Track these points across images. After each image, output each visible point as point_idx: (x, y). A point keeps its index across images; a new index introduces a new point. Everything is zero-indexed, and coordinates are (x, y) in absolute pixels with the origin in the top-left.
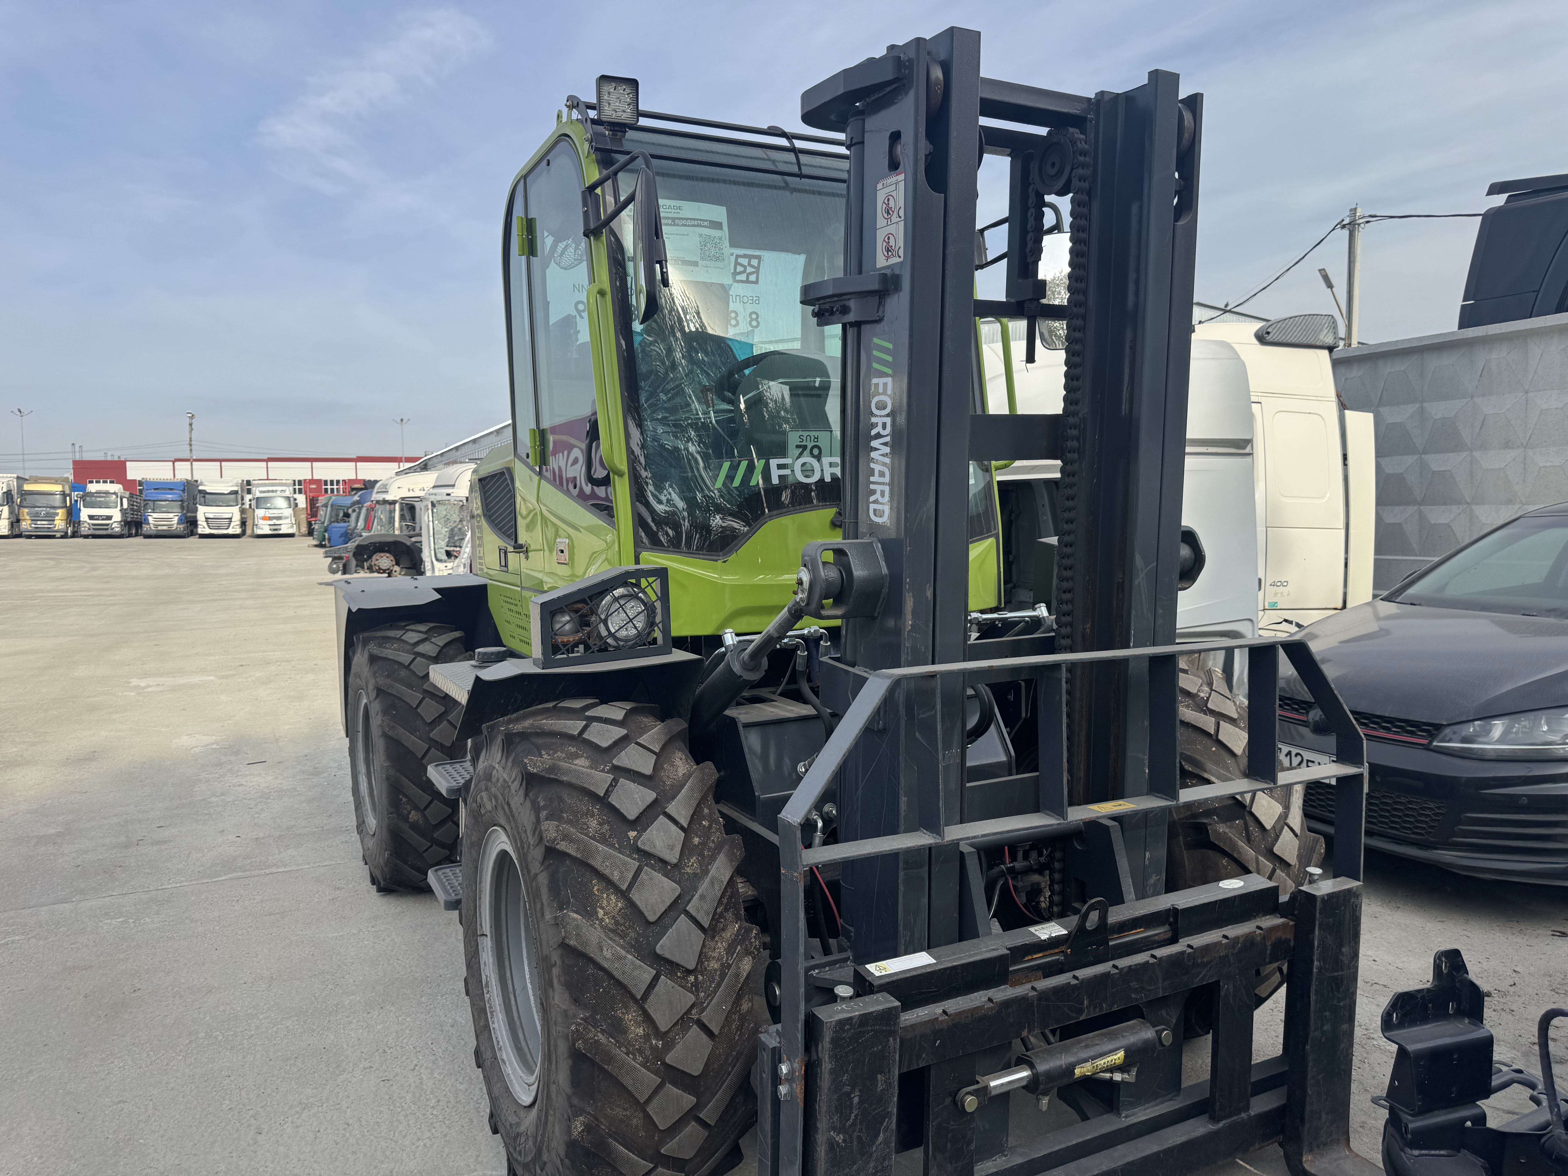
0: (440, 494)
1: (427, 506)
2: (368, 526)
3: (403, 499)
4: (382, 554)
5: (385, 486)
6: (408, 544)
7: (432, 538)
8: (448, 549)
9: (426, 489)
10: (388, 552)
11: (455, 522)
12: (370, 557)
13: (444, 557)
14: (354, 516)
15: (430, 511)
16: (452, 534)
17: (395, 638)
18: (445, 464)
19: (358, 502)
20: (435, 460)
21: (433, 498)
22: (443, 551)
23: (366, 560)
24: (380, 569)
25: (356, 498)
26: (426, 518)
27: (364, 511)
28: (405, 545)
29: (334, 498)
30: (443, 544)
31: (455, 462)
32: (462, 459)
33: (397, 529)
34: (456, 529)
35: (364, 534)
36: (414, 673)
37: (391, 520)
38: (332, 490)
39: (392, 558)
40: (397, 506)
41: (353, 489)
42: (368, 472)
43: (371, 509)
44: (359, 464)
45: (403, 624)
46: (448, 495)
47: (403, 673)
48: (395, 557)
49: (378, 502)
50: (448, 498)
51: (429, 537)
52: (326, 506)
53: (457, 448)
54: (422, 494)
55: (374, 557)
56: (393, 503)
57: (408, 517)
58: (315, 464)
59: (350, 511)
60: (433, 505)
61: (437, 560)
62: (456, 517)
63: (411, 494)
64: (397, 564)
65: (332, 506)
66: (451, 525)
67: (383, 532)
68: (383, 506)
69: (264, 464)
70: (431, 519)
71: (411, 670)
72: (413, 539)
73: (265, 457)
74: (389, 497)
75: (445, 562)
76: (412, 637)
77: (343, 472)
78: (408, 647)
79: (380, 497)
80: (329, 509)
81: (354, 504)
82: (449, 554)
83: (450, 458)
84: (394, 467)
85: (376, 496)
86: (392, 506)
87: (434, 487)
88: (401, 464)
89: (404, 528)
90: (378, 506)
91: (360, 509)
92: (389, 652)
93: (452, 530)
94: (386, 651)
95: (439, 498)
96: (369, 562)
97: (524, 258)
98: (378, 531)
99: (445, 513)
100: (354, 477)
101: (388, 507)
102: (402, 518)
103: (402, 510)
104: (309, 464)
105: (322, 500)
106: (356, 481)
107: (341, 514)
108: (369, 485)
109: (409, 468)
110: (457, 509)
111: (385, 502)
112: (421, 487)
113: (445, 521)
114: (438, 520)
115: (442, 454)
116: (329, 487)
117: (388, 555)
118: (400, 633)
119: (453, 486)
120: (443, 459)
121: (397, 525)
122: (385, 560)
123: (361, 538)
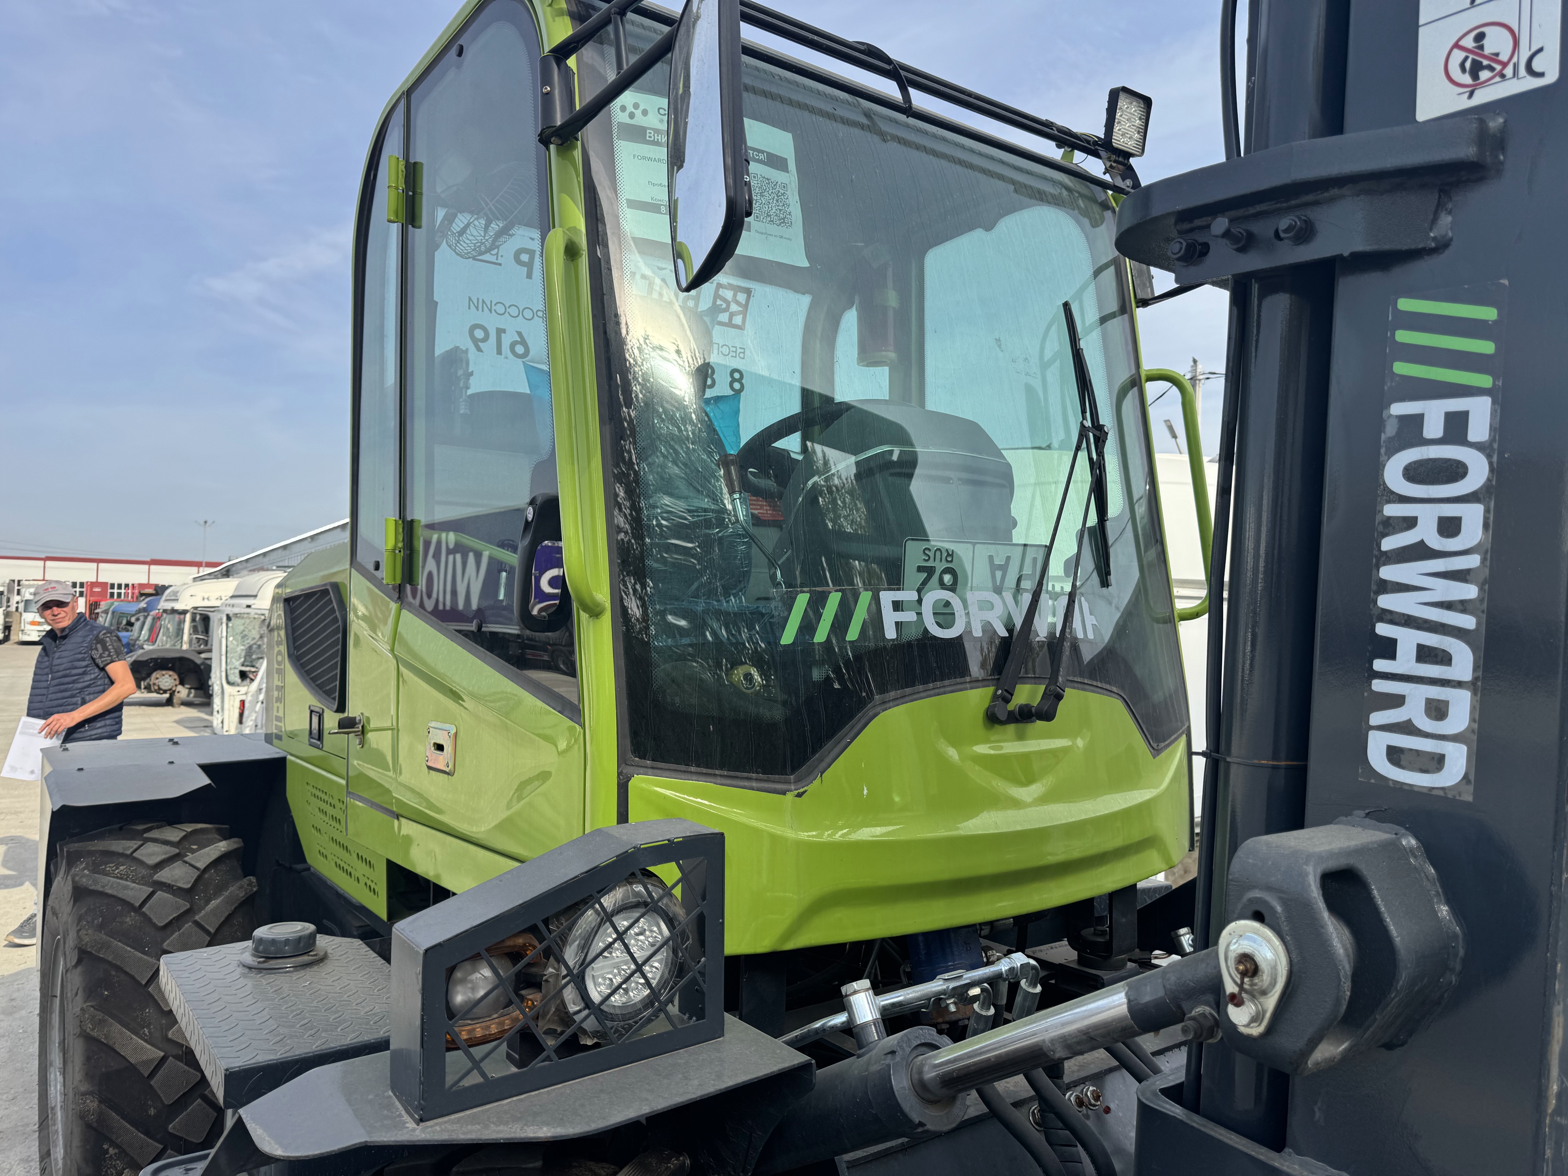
0: (239, 606)
1: (221, 619)
2: (152, 639)
3: (196, 608)
4: (164, 672)
5: (175, 593)
6: (198, 662)
7: (224, 658)
8: (244, 669)
9: (224, 599)
10: (171, 669)
11: (254, 639)
12: (149, 675)
13: (238, 679)
14: (137, 625)
15: (224, 626)
16: (249, 651)
17: (122, 855)
18: (250, 571)
19: (144, 610)
20: (239, 566)
21: (230, 611)
22: (237, 672)
23: (144, 679)
24: (160, 689)
25: (143, 605)
26: (219, 632)
27: (149, 620)
28: (193, 662)
29: (116, 604)
30: (237, 665)
31: (262, 569)
32: (269, 567)
33: (186, 644)
34: (255, 646)
35: (145, 646)
36: (150, 920)
37: (179, 632)
38: (119, 595)
39: (176, 677)
40: (188, 617)
41: (142, 595)
42: (160, 575)
43: (157, 619)
44: (153, 567)
45: (140, 827)
46: (249, 606)
47: (130, 919)
48: (179, 675)
49: (165, 611)
50: (248, 610)
51: (221, 655)
52: (106, 612)
53: (264, 554)
54: (217, 603)
55: (154, 675)
56: (184, 612)
57: (200, 629)
58: (102, 565)
59: (133, 620)
60: (229, 618)
61: (229, 683)
62: (255, 634)
63: (206, 603)
64: (182, 683)
65: (113, 612)
66: (250, 641)
67: (168, 646)
68: (171, 616)
69: (41, 563)
70: (224, 634)
71: (144, 915)
72: (203, 656)
73: (43, 556)
74: (179, 606)
75: (238, 685)
76: (152, 853)
77: (135, 575)
78: (144, 872)
79: (169, 606)
80: (110, 615)
81: (140, 611)
82: (243, 675)
83: (256, 565)
84: (193, 571)
85: (164, 605)
86: (182, 616)
87: (233, 597)
88: (201, 569)
89: (194, 641)
90: (165, 615)
91: (146, 617)
92: (109, 884)
93: (250, 647)
94: (105, 879)
95: (236, 610)
96: (148, 680)
97: (395, 228)
98: (163, 645)
99: (242, 628)
100: (146, 582)
101: (177, 616)
102: (195, 629)
103: (193, 620)
104: (94, 565)
105: (103, 605)
106: (148, 585)
107: (124, 622)
108: (159, 590)
109: (209, 574)
110: (257, 624)
111: (174, 611)
112: (217, 595)
113: (243, 637)
114: (233, 636)
115: (247, 560)
116: (116, 591)
117: (171, 673)
118: (134, 844)
119: (255, 596)
120: (249, 565)
121: (186, 637)
122: (166, 679)
123: (141, 651)
